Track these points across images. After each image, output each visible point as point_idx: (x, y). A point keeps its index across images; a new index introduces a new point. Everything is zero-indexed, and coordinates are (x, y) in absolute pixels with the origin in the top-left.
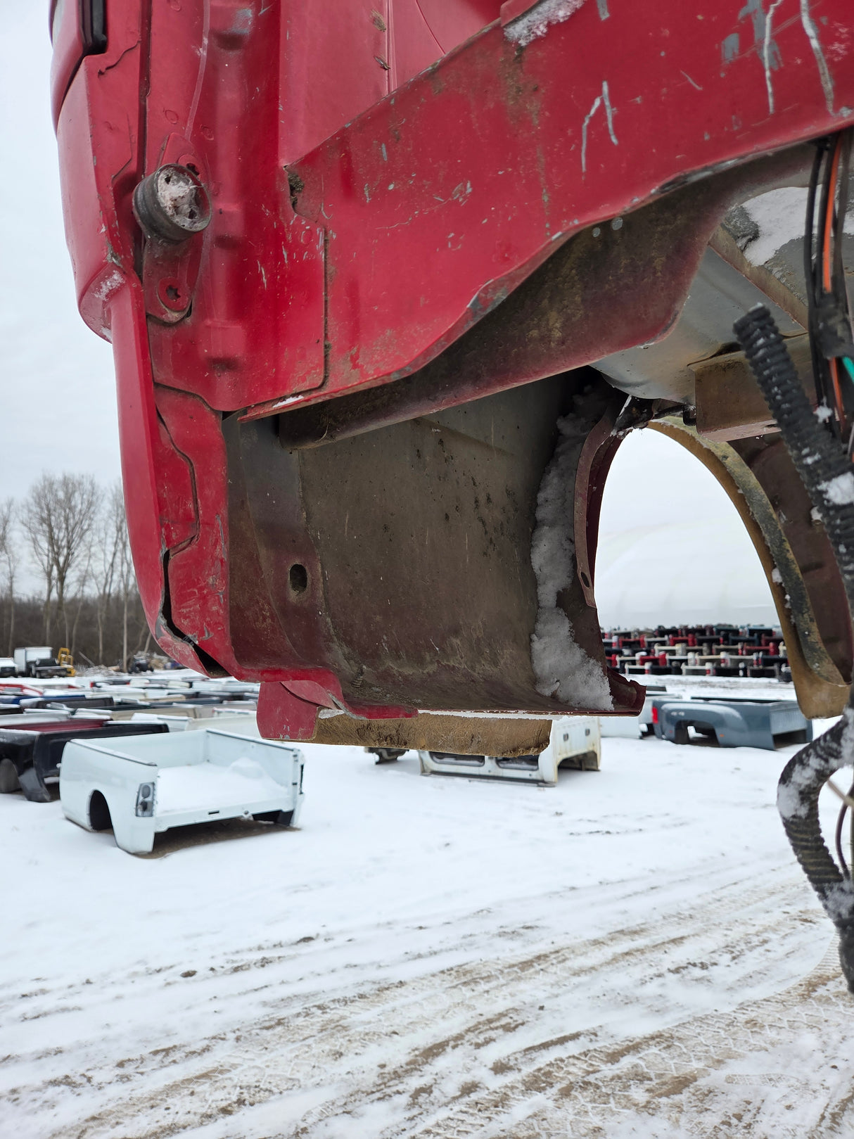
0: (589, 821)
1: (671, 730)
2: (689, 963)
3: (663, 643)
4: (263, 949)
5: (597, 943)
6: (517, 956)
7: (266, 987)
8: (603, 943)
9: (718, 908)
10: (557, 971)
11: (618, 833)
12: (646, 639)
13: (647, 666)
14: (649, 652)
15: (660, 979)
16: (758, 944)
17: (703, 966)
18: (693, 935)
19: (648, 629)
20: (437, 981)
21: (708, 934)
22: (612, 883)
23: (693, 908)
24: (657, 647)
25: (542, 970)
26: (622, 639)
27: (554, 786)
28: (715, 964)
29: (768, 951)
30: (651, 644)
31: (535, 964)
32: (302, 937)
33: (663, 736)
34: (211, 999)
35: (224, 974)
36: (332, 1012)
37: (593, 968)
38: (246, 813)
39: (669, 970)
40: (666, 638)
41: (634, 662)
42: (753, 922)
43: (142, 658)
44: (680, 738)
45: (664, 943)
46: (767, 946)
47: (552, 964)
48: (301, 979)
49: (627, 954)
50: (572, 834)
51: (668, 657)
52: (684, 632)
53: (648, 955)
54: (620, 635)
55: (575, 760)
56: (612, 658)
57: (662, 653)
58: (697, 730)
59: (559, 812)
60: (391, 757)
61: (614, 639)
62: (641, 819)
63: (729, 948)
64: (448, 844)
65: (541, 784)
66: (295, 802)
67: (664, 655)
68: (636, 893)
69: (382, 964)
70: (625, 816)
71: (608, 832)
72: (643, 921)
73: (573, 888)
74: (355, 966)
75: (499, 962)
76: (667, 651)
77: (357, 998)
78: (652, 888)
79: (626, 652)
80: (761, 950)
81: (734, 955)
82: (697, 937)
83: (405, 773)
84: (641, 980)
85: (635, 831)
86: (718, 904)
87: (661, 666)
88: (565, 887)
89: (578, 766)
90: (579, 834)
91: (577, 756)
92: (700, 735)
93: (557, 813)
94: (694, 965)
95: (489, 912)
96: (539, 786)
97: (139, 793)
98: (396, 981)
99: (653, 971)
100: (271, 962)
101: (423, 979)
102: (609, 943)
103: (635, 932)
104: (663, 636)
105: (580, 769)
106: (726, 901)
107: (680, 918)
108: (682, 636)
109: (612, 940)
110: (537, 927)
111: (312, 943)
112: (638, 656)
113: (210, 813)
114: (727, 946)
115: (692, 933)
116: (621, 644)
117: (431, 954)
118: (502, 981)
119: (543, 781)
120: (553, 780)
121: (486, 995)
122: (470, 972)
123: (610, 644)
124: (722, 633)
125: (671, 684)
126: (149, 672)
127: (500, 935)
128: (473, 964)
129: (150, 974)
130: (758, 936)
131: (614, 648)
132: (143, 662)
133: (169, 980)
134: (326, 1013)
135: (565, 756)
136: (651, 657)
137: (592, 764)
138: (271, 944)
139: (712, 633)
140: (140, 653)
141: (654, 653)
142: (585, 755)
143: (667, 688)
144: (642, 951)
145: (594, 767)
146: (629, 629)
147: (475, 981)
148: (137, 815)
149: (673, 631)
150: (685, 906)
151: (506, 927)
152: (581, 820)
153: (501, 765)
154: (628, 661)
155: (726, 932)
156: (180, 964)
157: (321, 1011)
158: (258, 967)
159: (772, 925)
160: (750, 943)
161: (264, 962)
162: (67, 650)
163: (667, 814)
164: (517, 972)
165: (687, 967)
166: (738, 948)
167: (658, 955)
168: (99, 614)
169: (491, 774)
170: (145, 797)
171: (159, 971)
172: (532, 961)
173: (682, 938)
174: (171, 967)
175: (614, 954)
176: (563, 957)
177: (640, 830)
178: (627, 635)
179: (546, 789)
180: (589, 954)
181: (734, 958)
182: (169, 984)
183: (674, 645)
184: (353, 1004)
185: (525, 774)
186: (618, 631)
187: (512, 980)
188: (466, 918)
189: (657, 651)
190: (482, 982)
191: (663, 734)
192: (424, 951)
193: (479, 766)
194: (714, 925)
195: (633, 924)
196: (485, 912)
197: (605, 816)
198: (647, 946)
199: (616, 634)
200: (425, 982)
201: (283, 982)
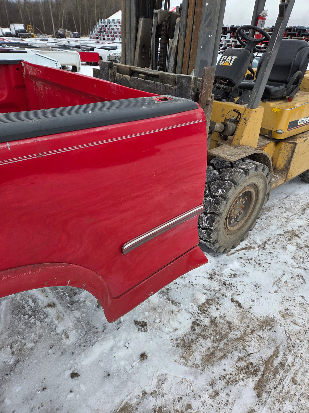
43: (61, 31)
124: (298, 31)
126: (64, 38)
132: (61, 33)
139: (294, 31)
140: (60, 29)
162: (31, 26)
168: (40, 9)
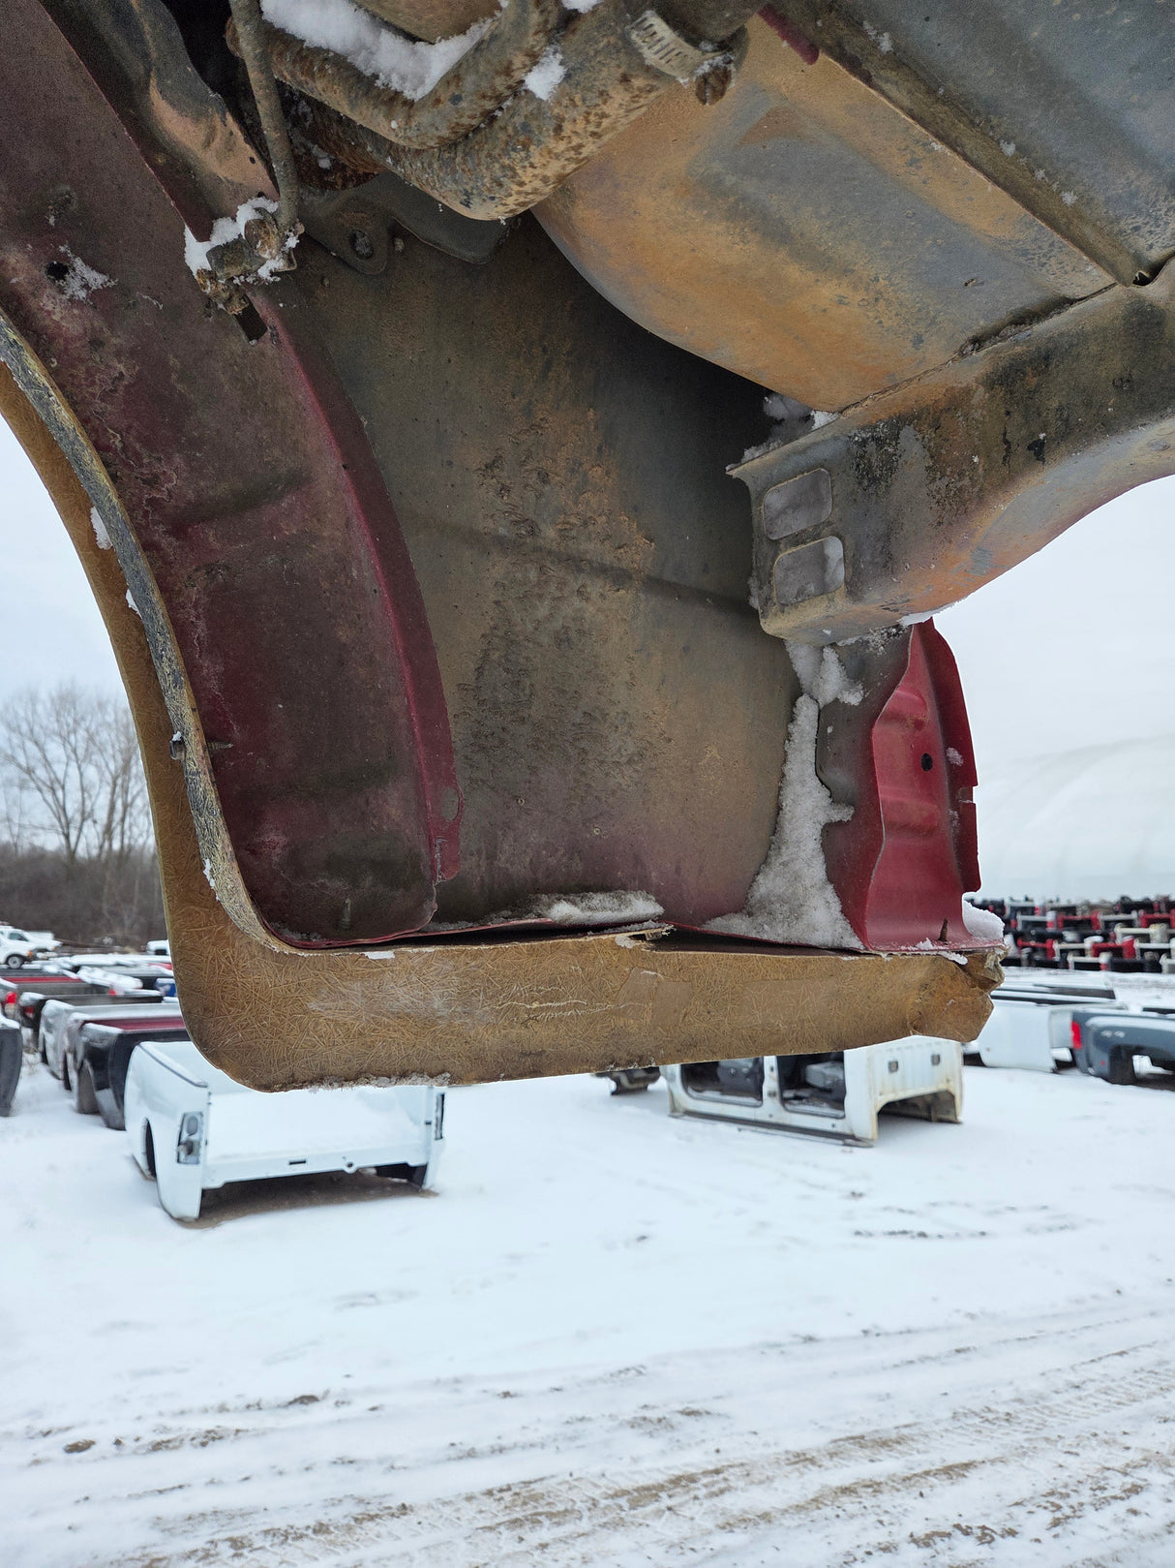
0: (902, 1211)
1: (1102, 1060)
2: (958, 1526)
3: (1129, 924)
4: (228, 1410)
5: (802, 1459)
6: (640, 1472)
7: (181, 1487)
8: (812, 1461)
9: (1069, 1402)
10: (699, 1513)
11: (940, 1237)
12: (1102, 917)
13: (1104, 958)
14: (1106, 937)
15: (887, 1556)
16: (1117, 1492)
17: (986, 1536)
18: (993, 1462)
19: (1105, 902)
20: (469, 1510)
21: (1025, 1461)
22: (887, 1334)
23: (1020, 1401)
24: (1119, 930)
25: (670, 1509)
26: (1063, 916)
27: (871, 1147)
28: (1012, 1533)
29: (1135, 1512)
30: (1109, 924)
31: (663, 1495)
32: (299, 1394)
33: (1091, 1070)
34: (78, 1502)
35: (135, 1453)
36: (251, 1556)
37: (766, 1517)
38: (350, 1165)
39: (914, 1540)
40: (1134, 915)
41: (1082, 952)
42: (1127, 1441)
44: (1120, 1072)
45: (927, 1473)
46: (1135, 1501)
47: (696, 1498)
48: (246, 1479)
49: (846, 1490)
50: (858, 1233)
51: (1138, 945)
52: (1163, 907)
53: (886, 1499)
54: (1059, 910)
55: (920, 1104)
56: (1047, 946)
57: (1127, 939)
58: (1154, 1062)
59: (857, 1191)
60: (635, 1086)
61: (1050, 917)
62: (996, 1212)
63: (1053, 1498)
64: (643, 1238)
65: (849, 1141)
66: (428, 1153)
67: (1132, 942)
68: (924, 1359)
69: (398, 1464)
70: (967, 1205)
71: (923, 1235)
72: (910, 1420)
73: (810, 1339)
74: (351, 1462)
75: (603, 1482)
76: (1136, 936)
77: (310, 1532)
78: (958, 1351)
79: (1070, 936)
80: (1119, 1508)
81: (1058, 1515)
82: (999, 1466)
83: (647, 1112)
84: (849, 1554)
85: (972, 1235)
86: (1075, 1393)
87: (1127, 959)
88: (795, 1336)
89: (925, 1114)
90: (870, 1235)
91: (922, 1097)
92: (1159, 1070)
93: (853, 1194)
94: (967, 1532)
95: (640, 1373)
96: (845, 1145)
97: (182, 1127)
98: (395, 1503)
99: (880, 1536)
100: (221, 1438)
101: (445, 1503)
102: (826, 1462)
103: (884, 1444)
104: (1129, 913)
105: (928, 1119)
106: (1091, 1388)
107: (988, 1418)
108: (1160, 912)
109: (832, 1455)
110: (708, 1413)
111: (313, 1407)
112: (1088, 943)
113: (291, 1163)
114: (1052, 1494)
115: (994, 1455)
116: (1061, 924)
117: (493, 1452)
118: (585, 1525)
119: (852, 1137)
120: (870, 1137)
121: (537, 1553)
122: (536, 1498)
123: (1043, 924)
125: (1123, 987)
127: (633, 1424)
128: (552, 1482)
129: (32, 1438)
130: (1126, 1474)
131: (1050, 929)
133: (40, 1456)
134: (241, 1555)
135: (891, 1097)
136: (1110, 944)
137: (948, 1112)
138: (242, 1403)
141: (1115, 938)
142: (935, 1095)
143: (1117, 993)
144: (875, 1487)
145: (951, 1117)
146: (1075, 901)
147: (534, 1520)
148: (178, 1161)
149: (1146, 906)
150: (1007, 1393)
151: (654, 1407)
152: (886, 1209)
153: (788, 1107)
154: (1073, 950)
155: (1063, 1459)
156: (84, 1424)
157: (232, 1552)
158: (195, 1447)
159: (1164, 1450)
160: (1102, 1489)
161: (210, 1438)
163: (1045, 1208)
164: (621, 1508)
165: (949, 1535)
166: (1074, 1500)
167: (907, 1499)
169: (773, 1120)
170: (191, 1134)
171: (47, 1434)
172: (661, 1488)
173: (967, 1466)
174: (67, 1429)
175: (824, 1486)
176: (723, 1485)
177: (983, 1234)
178: (1071, 910)
179: (855, 1149)
180: (775, 1484)
181: (1056, 1523)
182: (37, 1462)
183: (1148, 926)
184: (298, 1543)
185: (825, 1124)
186: (1056, 905)
187: (604, 1525)
188: (592, 1382)
189: (1119, 937)
190: (547, 1522)
191: (1090, 1066)
192: (482, 1445)
193: (755, 1106)
194: (1047, 1439)
195: (887, 1425)
196: (633, 1372)
197: (934, 1205)
198: (892, 1478)
199: (1052, 909)
200: (447, 1511)
201: (212, 1482)
